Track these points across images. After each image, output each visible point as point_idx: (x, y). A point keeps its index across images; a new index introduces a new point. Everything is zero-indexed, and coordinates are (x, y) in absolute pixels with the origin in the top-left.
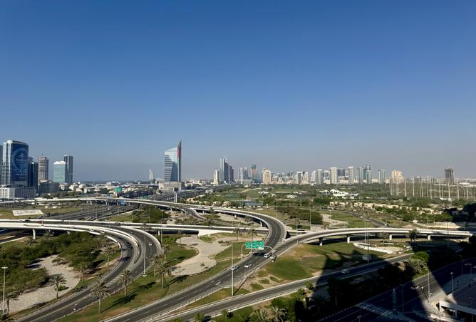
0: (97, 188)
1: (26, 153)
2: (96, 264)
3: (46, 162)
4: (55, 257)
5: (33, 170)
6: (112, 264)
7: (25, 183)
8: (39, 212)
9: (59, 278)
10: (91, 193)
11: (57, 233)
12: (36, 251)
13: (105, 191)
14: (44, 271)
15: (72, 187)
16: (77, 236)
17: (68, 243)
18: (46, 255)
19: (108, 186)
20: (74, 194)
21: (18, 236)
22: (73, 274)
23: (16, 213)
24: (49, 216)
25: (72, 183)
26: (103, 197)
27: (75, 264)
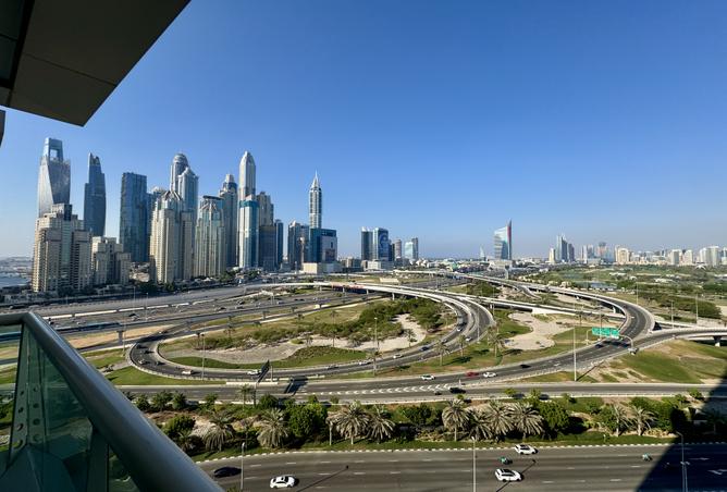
0: (436, 264)
1: (387, 237)
2: (437, 326)
3: (400, 243)
4: (408, 315)
5: (391, 248)
6: (451, 328)
7: (386, 259)
8: (396, 280)
9: (410, 332)
10: (432, 267)
11: (409, 297)
12: (395, 309)
13: (443, 267)
14: (400, 325)
15: (418, 263)
16: (423, 301)
17: (416, 306)
18: (402, 313)
19: (445, 262)
20: (420, 268)
21: (383, 297)
22: (421, 331)
23: (382, 280)
24: (402, 283)
25: (417, 259)
26: (441, 271)
27: (422, 323)
